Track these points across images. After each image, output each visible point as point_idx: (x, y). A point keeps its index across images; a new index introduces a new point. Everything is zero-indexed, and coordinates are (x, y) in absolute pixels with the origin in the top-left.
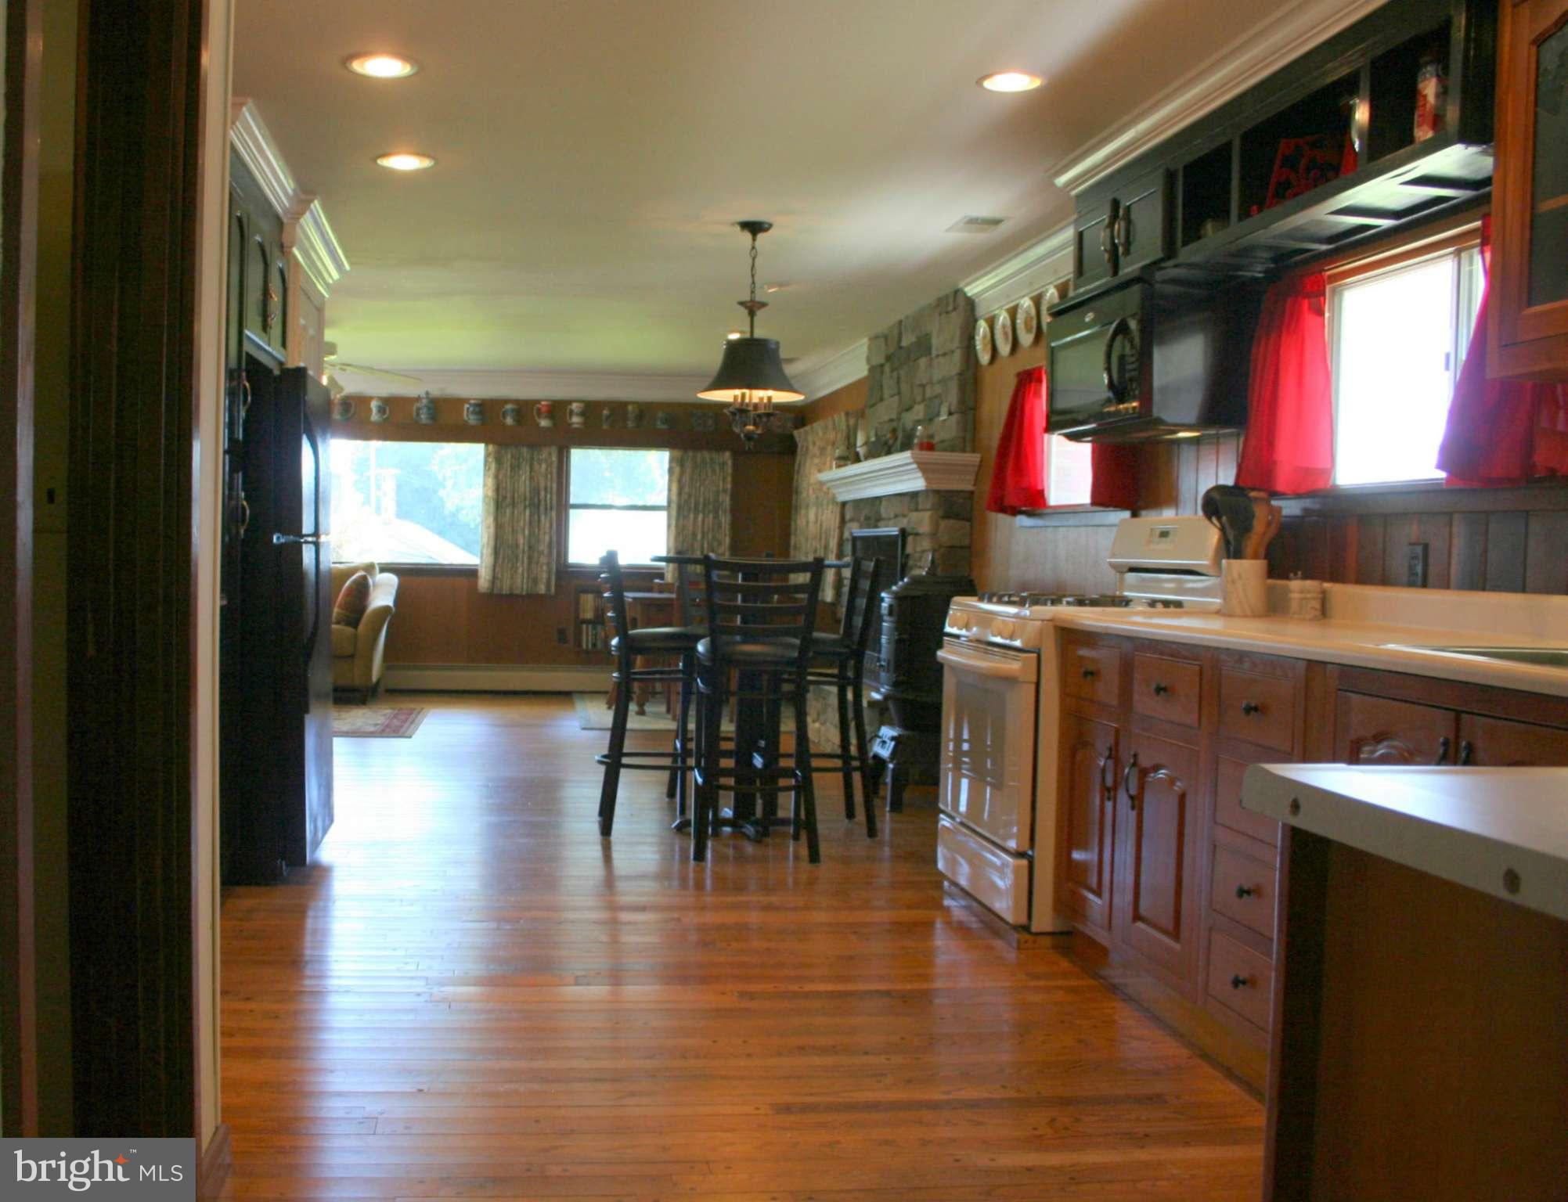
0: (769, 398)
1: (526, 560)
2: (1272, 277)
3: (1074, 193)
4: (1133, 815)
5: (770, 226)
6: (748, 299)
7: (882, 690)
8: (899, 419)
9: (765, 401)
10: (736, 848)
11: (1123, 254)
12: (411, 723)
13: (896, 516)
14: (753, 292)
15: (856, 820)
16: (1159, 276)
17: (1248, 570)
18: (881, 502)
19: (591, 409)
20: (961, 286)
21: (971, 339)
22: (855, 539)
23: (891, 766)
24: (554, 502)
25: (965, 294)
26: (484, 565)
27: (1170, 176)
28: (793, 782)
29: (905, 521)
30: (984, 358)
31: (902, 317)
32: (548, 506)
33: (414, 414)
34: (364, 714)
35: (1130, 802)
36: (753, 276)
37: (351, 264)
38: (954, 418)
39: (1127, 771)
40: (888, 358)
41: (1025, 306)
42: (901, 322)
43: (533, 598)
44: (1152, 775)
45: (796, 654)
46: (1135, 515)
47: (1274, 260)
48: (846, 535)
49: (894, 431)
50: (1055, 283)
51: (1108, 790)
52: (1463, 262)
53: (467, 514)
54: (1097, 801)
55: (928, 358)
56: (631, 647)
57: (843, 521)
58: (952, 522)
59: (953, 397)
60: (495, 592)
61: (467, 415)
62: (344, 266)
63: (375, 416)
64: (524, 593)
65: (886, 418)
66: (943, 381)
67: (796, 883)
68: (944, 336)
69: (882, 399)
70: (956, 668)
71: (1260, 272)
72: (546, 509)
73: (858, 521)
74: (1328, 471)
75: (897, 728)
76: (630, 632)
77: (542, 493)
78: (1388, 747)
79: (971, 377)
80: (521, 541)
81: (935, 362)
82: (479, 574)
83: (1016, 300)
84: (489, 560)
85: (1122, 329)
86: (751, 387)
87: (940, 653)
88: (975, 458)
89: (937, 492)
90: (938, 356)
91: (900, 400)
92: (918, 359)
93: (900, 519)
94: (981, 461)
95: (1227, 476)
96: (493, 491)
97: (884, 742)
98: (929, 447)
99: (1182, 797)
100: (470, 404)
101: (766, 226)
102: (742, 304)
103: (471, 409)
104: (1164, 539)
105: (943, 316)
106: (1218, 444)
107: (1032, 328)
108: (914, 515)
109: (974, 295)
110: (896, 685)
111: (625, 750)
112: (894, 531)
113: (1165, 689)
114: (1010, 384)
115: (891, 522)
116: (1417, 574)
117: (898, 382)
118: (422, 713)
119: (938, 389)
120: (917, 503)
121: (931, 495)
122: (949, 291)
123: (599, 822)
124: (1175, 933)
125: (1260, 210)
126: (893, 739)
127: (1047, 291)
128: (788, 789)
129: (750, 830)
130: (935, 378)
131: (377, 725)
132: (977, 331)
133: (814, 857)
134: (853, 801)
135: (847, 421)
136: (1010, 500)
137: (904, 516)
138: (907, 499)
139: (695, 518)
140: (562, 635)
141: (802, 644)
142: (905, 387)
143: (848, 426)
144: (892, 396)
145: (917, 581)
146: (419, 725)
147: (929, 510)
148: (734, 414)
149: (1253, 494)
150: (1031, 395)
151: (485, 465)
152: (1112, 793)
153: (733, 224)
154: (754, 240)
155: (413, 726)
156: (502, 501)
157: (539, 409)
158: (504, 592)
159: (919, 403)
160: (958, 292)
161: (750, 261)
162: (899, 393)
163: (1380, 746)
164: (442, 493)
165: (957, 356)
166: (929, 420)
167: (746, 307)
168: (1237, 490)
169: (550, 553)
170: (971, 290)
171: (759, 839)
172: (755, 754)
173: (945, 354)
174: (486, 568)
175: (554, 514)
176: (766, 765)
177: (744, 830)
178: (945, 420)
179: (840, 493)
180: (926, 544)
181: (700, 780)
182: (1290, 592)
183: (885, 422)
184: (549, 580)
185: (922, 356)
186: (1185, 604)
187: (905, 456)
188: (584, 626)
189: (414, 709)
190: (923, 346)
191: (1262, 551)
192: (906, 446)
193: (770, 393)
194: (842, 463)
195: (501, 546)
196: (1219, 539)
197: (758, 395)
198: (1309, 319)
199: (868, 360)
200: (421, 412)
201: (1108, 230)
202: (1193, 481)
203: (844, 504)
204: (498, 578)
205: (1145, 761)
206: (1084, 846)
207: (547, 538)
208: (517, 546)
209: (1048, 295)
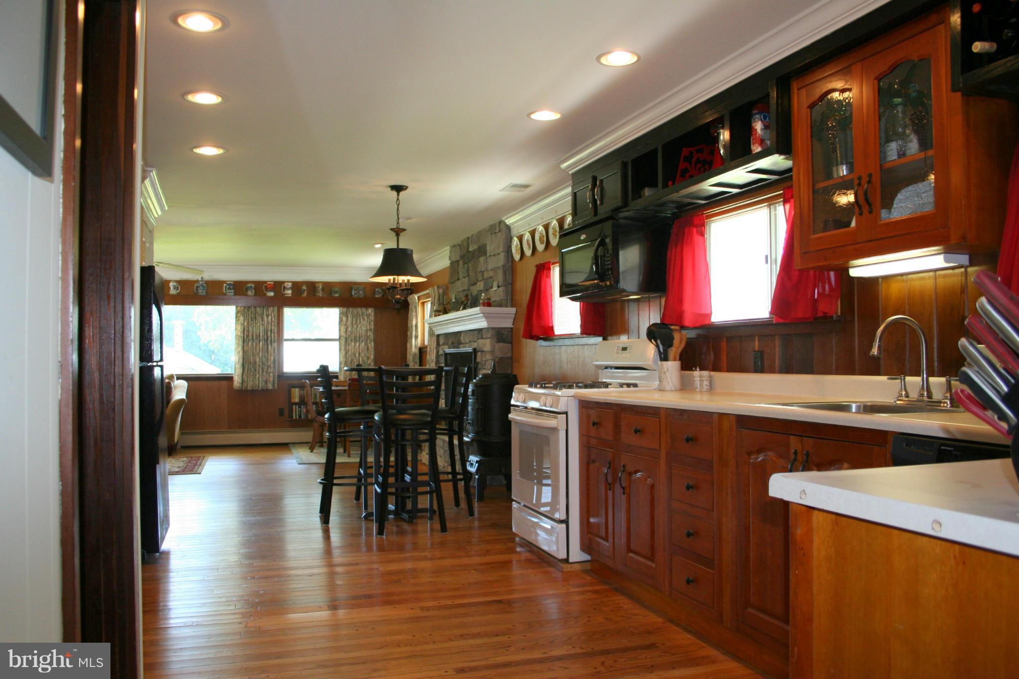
0: (408, 280)
1: (261, 371)
2: (675, 216)
3: (570, 172)
4: (624, 497)
5: (407, 187)
6: (396, 227)
7: (470, 436)
8: (469, 290)
9: (406, 282)
10: (397, 526)
11: (600, 204)
12: (200, 465)
13: (470, 342)
14: (398, 223)
15: (460, 507)
16: (621, 215)
17: (672, 366)
18: (460, 335)
19: (296, 286)
20: (503, 219)
21: (510, 247)
22: (446, 354)
23: (477, 477)
24: (276, 338)
25: (505, 223)
26: (237, 374)
27: (625, 165)
28: (428, 489)
29: (476, 344)
30: (517, 257)
31: (469, 235)
32: (273, 340)
33: (195, 290)
34: (171, 461)
35: (622, 490)
36: (398, 215)
37: (169, 206)
38: (501, 289)
39: (620, 474)
40: (462, 257)
41: (540, 230)
42: (468, 238)
43: (265, 391)
44: (634, 476)
45: (430, 419)
46: (604, 339)
47: (677, 208)
48: (441, 352)
49: (467, 296)
50: (556, 218)
51: (609, 484)
52: (771, 210)
53: (213, 344)
54: (603, 491)
55: (484, 257)
56: (337, 419)
57: (438, 344)
58: (502, 344)
59: (500, 276)
60: (243, 389)
61: (226, 290)
62: (165, 207)
63: (173, 292)
64: (260, 389)
65: (461, 289)
66: (495, 270)
67: (432, 544)
68: (494, 246)
69: (458, 279)
70: (518, 423)
71: (669, 214)
72: (271, 341)
73: (448, 344)
74: (709, 316)
75: (478, 456)
76: (336, 410)
77: (269, 333)
78: (765, 455)
79: (511, 268)
80: (258, 360)
81: (489, 260)
82: (234, 379)
83: (535, 226)
84: (239, 371)
85: (602, 243)
86: (398, 275)
87: (510, 416)
88: (513, 310)
89: (493, 329)
90: (490, 256)
91: (469, 279)
92: (479, 257)
93: (473, 343)
94: (516, 312)
95: (655, 318)
96: (241, 332)
97: (472, 464)
98: (489, 304)
99: (652, 487)
100: (227, 284)
101: (405, 187)
102: (392, 230)
103: (228, 287)
104: (625, 352)
105: (493, 235)
106: (649, 301)
107: (544, 241)
108: (481, 341)
109: (510, 224)
110: (477, 433)
111: (335, 476)
112: (470, 350)
113: (639, 431)
114: (532, 271)
115: (467, 345)
116: (758, 366)
117: (468, 270)
118: (204, 459)
119: (491, 274)
120: (482, 335)
121: (490, 330)
122: (496, 221)
123: (320, 516)
124: (652, 558)
125: (673, 184)
126: (477, 462)
127: (552, 222)
128: (425, 493)
129: (405, 516)
130: (489, 268)
131: (179, 467)
132: (512, 243)
133: (444, 529)
134: (458, 496)
135: (438, 291)
136: (536, 331)
137: (475, 342)
138: (476, 333)
139: (355, 344)
140: (281, 412)
141: (432, 414)
142: (471, 273)
143: (439, 293)
144: (464, 277)
145: (485, 376)
146: (204, 466)
147: (489, 338)
148: (389, 289)
149: (672, 327)
150: (544, 277)
151: (236, 318)
152: (612, 486)
153: (387, 187)
154: (398, 195)
155: (200, 467)
156: (246, 339)
157: (266, 286)
158: (248, 389)
159: (480, 281)
160: (501, 222)
161: (397, 206)
162: (468, 275)
163: (760, 456)
164: (199, 333)
165: (502, 256)
166: (487, 289)
167: (395, 232)
168: (663, 325)
169: (274, 366)
170: (509, 221)
171: (410, 521)
172: (405, 475)
173: (494, 255)
174: (238, 375)
175: (276, 344)
176: (412, 480)
177: (402, 516)
178: (496, 290)
179: (437, 330)
180: (488, 357)
181: (379, 490)
182: (694, 377)
183: (460, 291)
184: (274, 380)
185: (481, 256)
186: (639, 385)
187: (476, 310)
188: (294, 406)
189: (200, 457)
190: (482, 251)
191: (678, 357)
192: (474, 304)
193: (409, 278)
194: (437, 314)
195: (247, 362)
196: (655, 352)
197: (402, 279)
198: (697, 238)
199: (450, 258)
200: (199, 288)
201: (591, 192)
202: (637, 321)
203: (438, 336)
204: (245, 381)
205: (630, 468)
206: (596, 515)
207: (272, 358)
208: (255, 363)
209: (553, 224)
